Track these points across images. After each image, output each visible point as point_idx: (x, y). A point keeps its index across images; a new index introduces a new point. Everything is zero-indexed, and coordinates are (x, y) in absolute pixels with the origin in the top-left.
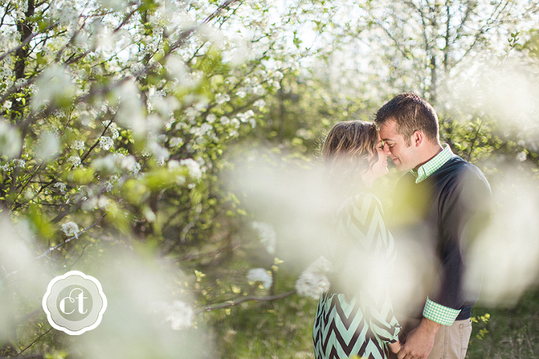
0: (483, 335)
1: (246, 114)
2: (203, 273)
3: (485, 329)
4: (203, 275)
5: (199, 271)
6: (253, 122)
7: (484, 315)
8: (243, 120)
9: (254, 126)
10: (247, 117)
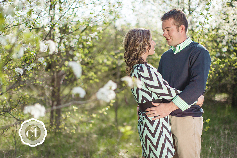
0: (207, 129)
1: (94, 34)
2: (77, 107)
3: (208, 126)
4: (77, 108)
5: (75, 106)
6: (97, 37)
7: (207, 120)
8: (92, 37)
9: (97, 39)
10: (94, 35)
